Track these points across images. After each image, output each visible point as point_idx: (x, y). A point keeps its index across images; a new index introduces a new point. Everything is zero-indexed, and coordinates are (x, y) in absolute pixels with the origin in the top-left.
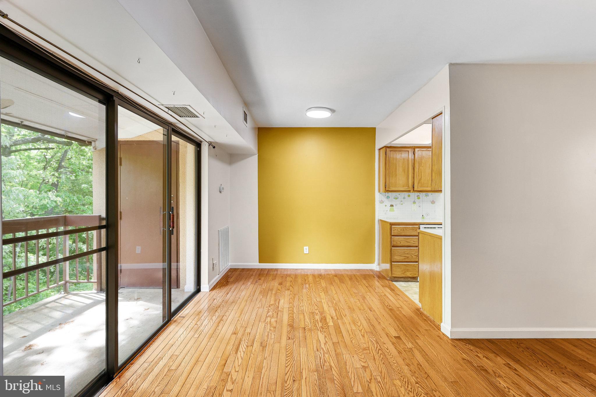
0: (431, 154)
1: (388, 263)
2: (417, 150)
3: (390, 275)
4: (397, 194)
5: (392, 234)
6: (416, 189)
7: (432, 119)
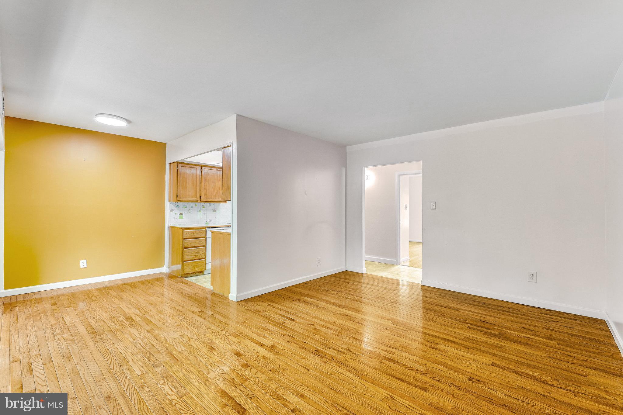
0: (222, 173)
1: (179, 264)
2: (203, 168)
3: (181, 273)
4: (186, 203)
5: (184, 238)
6: (202, 200)
7: (223, 148)
